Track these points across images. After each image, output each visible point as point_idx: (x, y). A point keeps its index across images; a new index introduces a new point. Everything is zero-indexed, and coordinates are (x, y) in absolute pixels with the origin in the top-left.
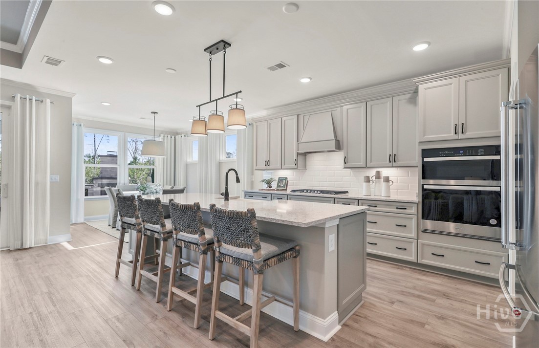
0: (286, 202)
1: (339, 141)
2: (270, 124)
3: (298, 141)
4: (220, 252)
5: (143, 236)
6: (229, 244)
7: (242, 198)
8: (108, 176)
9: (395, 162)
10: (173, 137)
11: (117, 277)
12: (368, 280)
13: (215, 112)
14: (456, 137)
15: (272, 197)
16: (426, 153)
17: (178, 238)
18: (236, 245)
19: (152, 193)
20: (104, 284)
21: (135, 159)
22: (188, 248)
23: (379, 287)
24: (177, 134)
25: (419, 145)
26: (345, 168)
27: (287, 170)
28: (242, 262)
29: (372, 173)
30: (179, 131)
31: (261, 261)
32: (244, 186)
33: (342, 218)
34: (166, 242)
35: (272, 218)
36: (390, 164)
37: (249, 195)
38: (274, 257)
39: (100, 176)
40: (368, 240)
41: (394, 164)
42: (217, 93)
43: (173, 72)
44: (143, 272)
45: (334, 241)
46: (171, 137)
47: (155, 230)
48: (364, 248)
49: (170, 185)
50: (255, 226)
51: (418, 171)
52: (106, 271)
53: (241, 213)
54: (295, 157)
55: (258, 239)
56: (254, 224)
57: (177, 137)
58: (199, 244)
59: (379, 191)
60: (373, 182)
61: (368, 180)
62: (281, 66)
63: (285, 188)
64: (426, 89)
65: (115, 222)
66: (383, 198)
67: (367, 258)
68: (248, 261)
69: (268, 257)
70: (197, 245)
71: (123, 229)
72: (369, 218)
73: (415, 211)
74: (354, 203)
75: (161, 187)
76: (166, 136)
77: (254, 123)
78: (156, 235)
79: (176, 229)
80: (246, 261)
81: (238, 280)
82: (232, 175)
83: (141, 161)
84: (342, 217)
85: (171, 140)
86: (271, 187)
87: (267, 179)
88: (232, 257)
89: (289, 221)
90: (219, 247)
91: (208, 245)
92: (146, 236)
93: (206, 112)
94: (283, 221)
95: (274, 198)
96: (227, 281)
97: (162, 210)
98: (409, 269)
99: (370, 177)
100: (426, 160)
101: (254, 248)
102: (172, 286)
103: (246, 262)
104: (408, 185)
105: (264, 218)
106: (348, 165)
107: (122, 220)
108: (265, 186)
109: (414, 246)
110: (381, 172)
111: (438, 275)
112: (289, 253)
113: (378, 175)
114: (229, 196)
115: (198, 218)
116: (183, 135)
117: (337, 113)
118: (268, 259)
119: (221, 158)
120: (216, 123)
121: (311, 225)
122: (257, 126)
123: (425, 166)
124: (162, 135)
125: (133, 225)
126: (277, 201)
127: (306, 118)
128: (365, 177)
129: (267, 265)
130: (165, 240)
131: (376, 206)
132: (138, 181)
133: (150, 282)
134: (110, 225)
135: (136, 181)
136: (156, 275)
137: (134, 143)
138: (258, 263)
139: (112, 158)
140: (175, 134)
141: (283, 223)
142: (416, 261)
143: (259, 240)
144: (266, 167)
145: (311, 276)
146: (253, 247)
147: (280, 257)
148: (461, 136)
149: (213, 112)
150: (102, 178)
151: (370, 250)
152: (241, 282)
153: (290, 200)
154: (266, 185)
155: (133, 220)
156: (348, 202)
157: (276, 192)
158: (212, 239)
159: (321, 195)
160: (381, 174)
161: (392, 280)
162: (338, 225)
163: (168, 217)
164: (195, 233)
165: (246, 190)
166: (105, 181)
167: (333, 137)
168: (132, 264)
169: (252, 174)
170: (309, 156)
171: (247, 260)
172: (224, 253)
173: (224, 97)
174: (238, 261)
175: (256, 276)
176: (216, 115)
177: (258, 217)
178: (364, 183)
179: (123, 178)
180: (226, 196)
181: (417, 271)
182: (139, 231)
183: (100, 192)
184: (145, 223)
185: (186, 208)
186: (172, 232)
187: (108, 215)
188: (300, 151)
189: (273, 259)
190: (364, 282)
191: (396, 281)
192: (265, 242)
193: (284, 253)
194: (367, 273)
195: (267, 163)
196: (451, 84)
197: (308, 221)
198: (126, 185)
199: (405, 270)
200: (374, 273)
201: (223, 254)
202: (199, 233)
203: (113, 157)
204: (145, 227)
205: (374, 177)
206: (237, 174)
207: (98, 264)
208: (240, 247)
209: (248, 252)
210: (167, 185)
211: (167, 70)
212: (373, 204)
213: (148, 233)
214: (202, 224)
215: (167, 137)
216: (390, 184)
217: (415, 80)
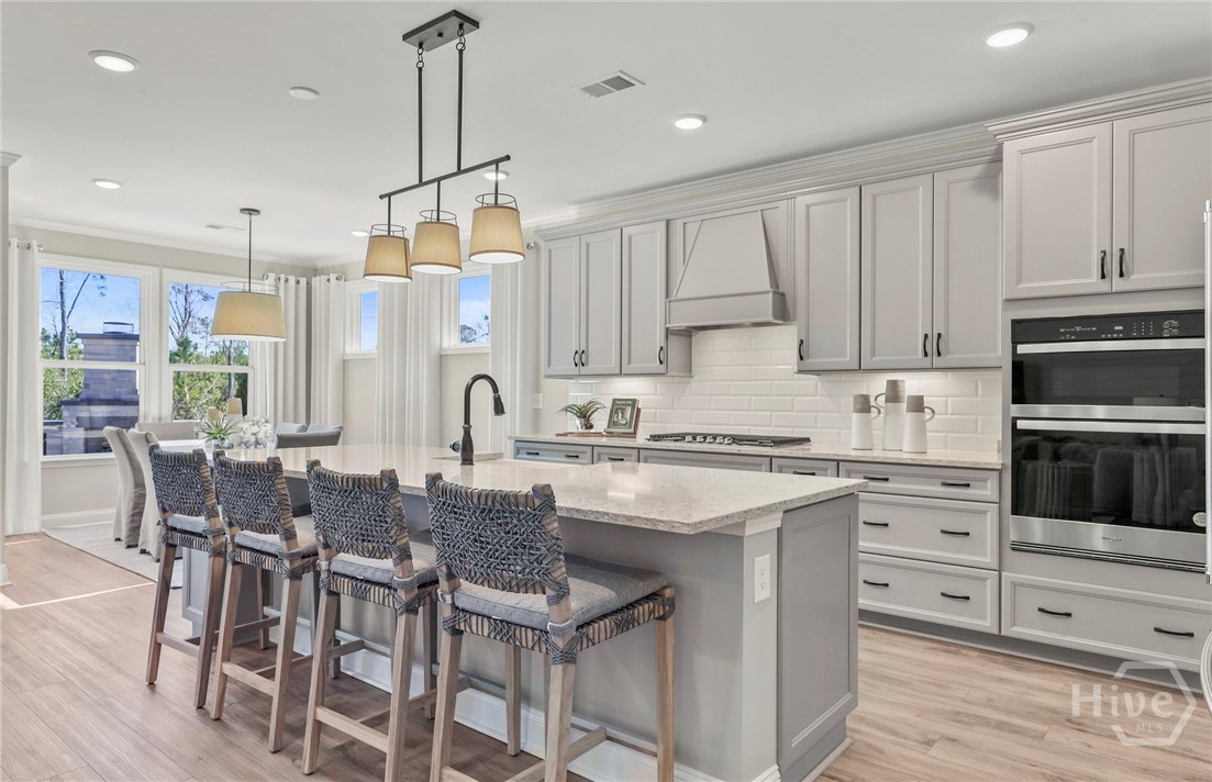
0: (634, 470)
1: (783, 295)
2: (588, 245)
3: (667, 296)
4: (454, 607)
5: (230, 567)
6: (482, 583)
7: (509, 458)
8: (109, 397)
9: (939, 354)
10: (303, 281)
11: (151, 684)
12: (862, 683)
13: (435, 213)
14: (1104, 286)
15: (595, 455)
16: (1022, 330)
17: (333, 569)
18: (499, 585)
19: (245, 444)
20: (118, 704)
21: (184, 344)
22: (360, 598)
23: (892, 703)
24: (316, 272)
25: (1004, 309)
26: (800, 372)
27: (636, 379)
28: (518, 632)
29: (877, 386)
30: (320, 264)
31: (570, 626)
32: (514, 424)
33: (791, 510)
34: (297, 582)
35: (600, 510)
36: (927, 362)
37: (529, 449)
38: (605, 616)
39: (83, 396)
40: (864, 573)
41: (938, 362)
42: (440, 160)
43: (311, 96)
44: (231, 669)
45: (767, 574)
46: (298, 282)
47: (267, 548)
48: (851, 594)
49: (295, 422)
50: (554, 533)
51: (1002, 381)
52: (119, 670)
53: (516, 496)
54: (659, 340)
55: (560, 567)
56: (550, 527)
57: (317, 282)
58: (394, 585)
59: (896, 439)
60: (879, 412)
61: (864, 405)
62: (620, 83)
63: (632, 430)
64: (1023, 152)
65: (135, 529)
66: (906, 457)
67: (861, 626)
68: (533, 629)
69: (588, 617)
70: (390, 588)
71: (171, 546)
72: (865, 512)
73: (993, 491)
74: (826, 469)
75: (269, 426)
76: (283, 277)
77: (542, 244)
78: (268, 564)
79: (326, 546)
80: (527, 627)
81: (504, 687)
82: (482, 393)
83: (201, 350)
84: (790, 507)
85: (297, 290)
86: (591, 427)
87: (581, 403)
88: (489, 618)
89: (647, 519)
90: (452, 592)
91: (419, 587)
92: (237, 567)
93: (409, 214)
94: (630, 518)
95: (599, 459)
96: (470, 692)
97: (286, 492)
98: (976, 654)
99: (872, 399)
100: (1023, 349)
101: (549, 592)
102: (317, 705)
103: (530, 632)
104: (977, 419)
105: (578, 511)
106: (810, 363)
107: (165, 520)
108: (575, 424)
109: (990, 587)
110: (900, 384)
111: (1054, 669)
112: (646, 606)
113: (894, 393)
114: (475, 453)
115: (391, 513)
116: (333, 277)
117: (779, 216)
118: (588, 624)
119: (446, 344)
120: (437, 246)
121: (706, 528)
122: (550, 251)
123: (1020, 367)
124: (272, 276)
125: (200, 535)
126: (608, 465)
127: (692, 229)
128: (856, 397)
129: (585, 640)
130: (295, 576)
131: (887, 480)
132: (194, 411)
133: (253, 694)
134: (118, 539)
135: (188, 411)
136: (270, 675)
137: (181, 298)
138: (560, 632)
139: (120, 342)
140: (308, 271)
141: (629, 524)
142: (995, 631)
143: (564, 569)
144: (575, 371)
145: (705, 668)
146: (547, 589)
147: (622, 617)
148: (1118, 284)
149: (428, 214)
150: (90, 401)
151: (868, 600)
152: (510, 692)
153: (646, 462)
154: (578, 422)
155: (199, 523)
156: (810, 467)
157: (604, 441)
158: (432, 571)
159: (735, 448)
160: (901, 389)
161: (928, 683)
162: (779, 530)
163: (303, 510)
164: (384, 554)
165: (518, 434)
166: (100, 411)
167: (766, 285)
168: (198, 648)
169: (537, 389)
170: (697, 337)
171: (533, 625)
172: (467, 607)
173: (460, 172)
174: (505, 629)
175: (557, 671)
176: (436, 224)
177: (561, 508)
178: (855, 416)
179: (155, 403)
180: (466, 451)
181: (999, 658)
182: (218, 553)
183: (82, 442)
184: (236, 529)
185: (359, 484)
186: (316, 554)
187: (114, 510)
188: (673, 325)
189: (602, 623)
190: (851, 686)
191: (941, 686)
192: (580, 578)
193: (631, 606)
194: (860, 666)
195: (581, 358)
196: (1090, 140)
197: (697, 517)
198: (163, 421)
199: (966, 655)
200: (882, 666)
201: (463, 610)
202: (395, 556)
203: (124, 340)
204: (237, 540)
205: (883, 398)
206: (495, 389)
207: (94, 648)
208: (511, 590)
209: (536, 603)
210: (285, 420)
211: (292, 92)
212: (877, 472)
213: (246, 557)
214: (402, 528)
215: (287, 281)
216: (928, 417)
217: (994, 127)
